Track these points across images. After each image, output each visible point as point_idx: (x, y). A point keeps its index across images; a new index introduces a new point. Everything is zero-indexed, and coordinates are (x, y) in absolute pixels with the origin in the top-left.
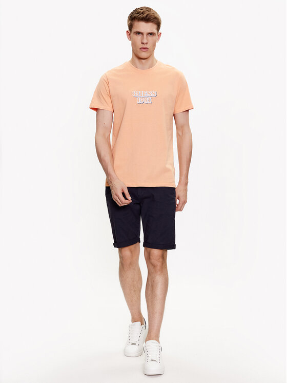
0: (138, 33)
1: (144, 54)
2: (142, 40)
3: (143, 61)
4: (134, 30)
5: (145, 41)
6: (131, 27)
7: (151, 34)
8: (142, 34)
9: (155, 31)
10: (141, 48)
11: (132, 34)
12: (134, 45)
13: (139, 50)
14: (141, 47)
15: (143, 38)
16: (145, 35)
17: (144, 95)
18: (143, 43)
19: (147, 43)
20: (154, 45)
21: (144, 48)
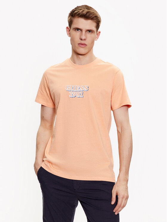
0: (78, 29)
1: (81, 50)
2: (80, 36)
3: (81, 56)
4: (74, 26)
5: (83, 38)
6: (71, 23)
7: (90, 31)
8: (81, 30)
9: (94, 29)
10: (79, 44)
11: (71, 30)
12: (72, 41)
13: (77, 45)
14: (79, 42)
15: (81, 34)
16: (84, 32)
17: (77, 89)
18: (81, 39)
19: (85, 40)
20: (93, 43)
21: (82, 44)
